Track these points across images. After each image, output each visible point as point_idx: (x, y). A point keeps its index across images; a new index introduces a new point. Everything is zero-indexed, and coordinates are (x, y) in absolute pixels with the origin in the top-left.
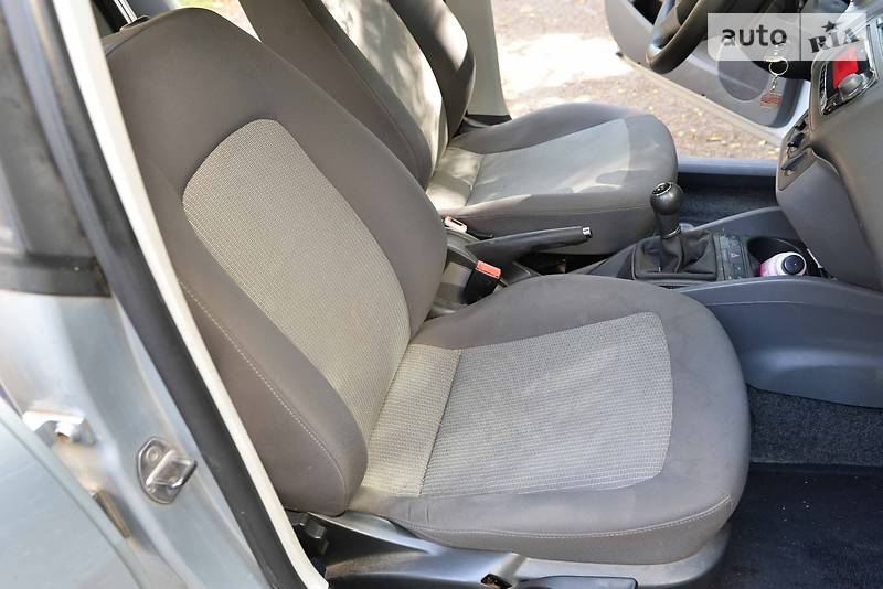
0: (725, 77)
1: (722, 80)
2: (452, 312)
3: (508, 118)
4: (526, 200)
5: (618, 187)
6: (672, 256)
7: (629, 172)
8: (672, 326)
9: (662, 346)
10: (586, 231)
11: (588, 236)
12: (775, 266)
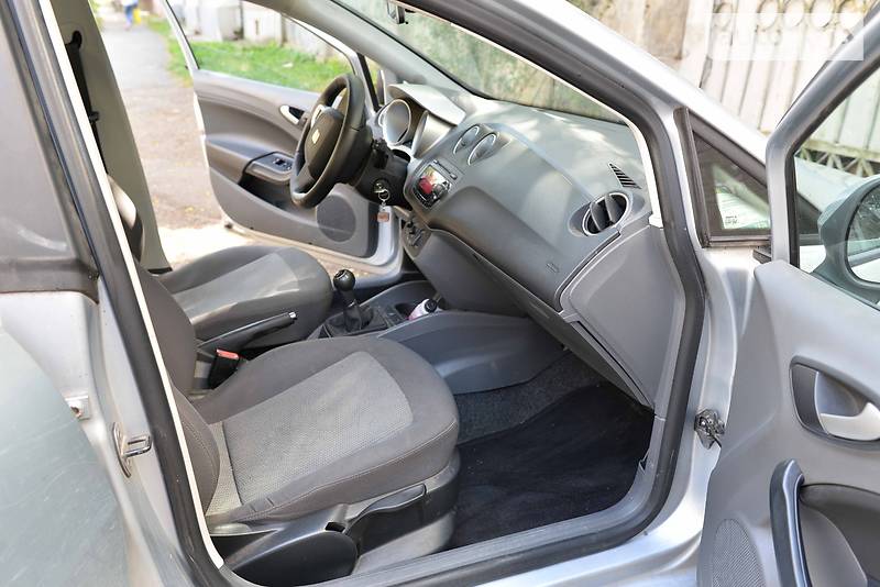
0: (325, 227)
1: (323, 231)
2: (201, 397)
3: (170, 269)
4: (234, 307)
5: (296, 290)
6: (354, 320)
7: (299, 281)
8: (377, 354)
9: (377, 365)
10: (293, 315)
11: (295, 319)
12: (420, 311)
